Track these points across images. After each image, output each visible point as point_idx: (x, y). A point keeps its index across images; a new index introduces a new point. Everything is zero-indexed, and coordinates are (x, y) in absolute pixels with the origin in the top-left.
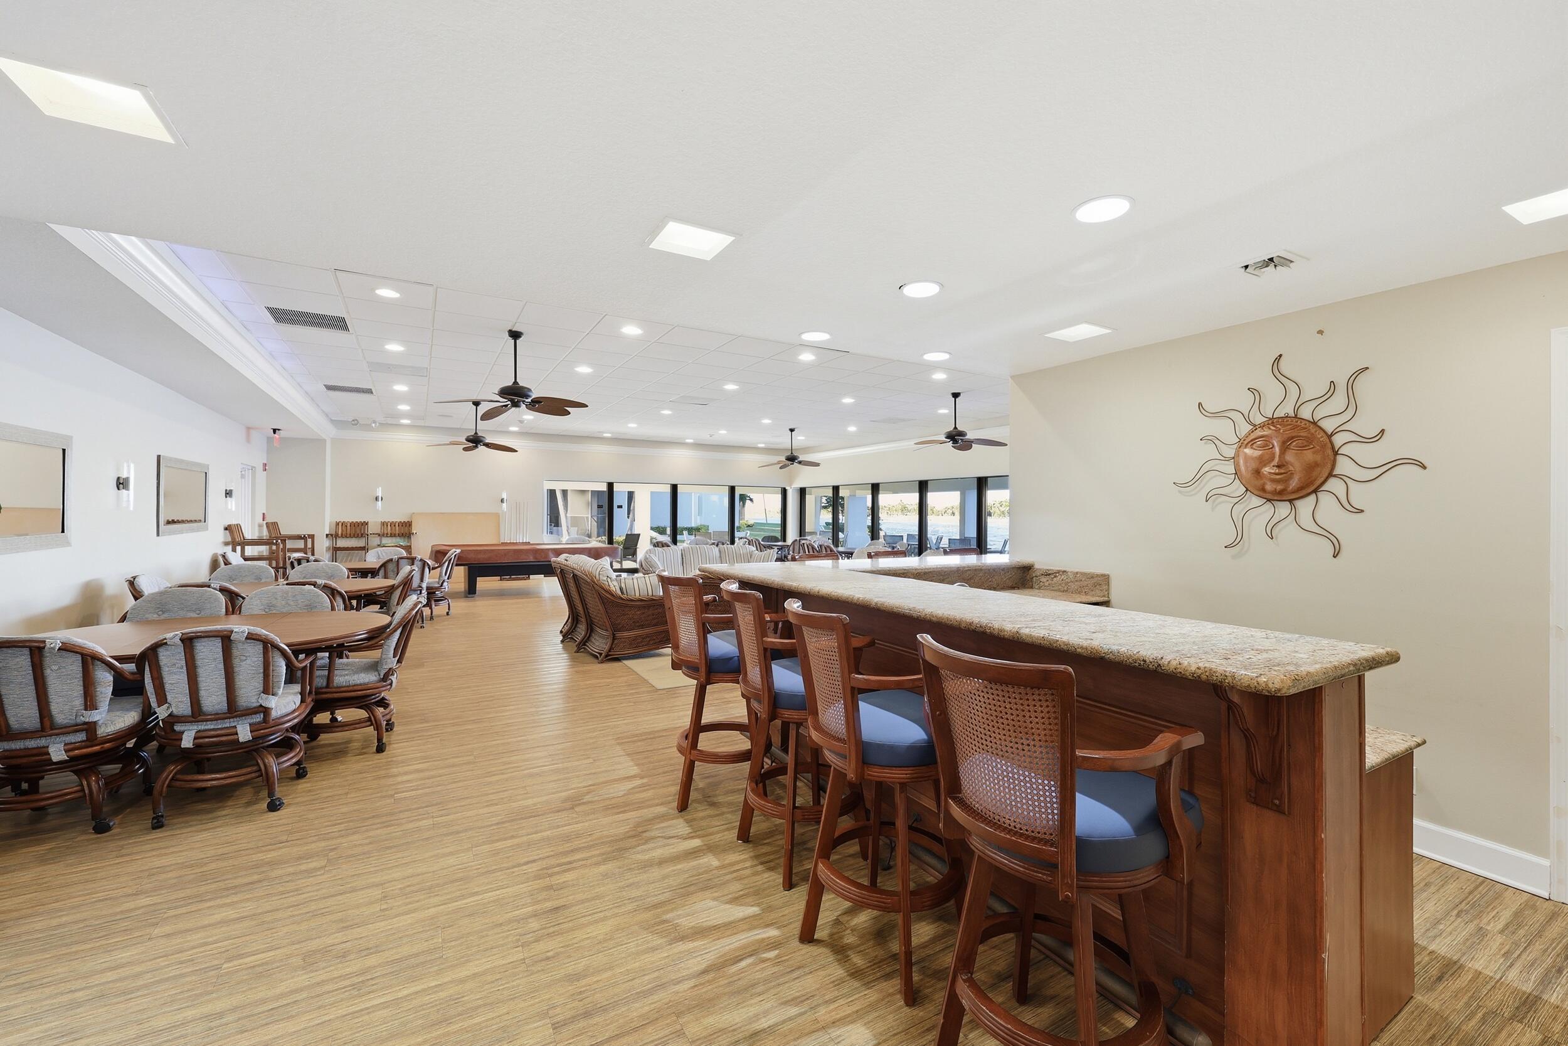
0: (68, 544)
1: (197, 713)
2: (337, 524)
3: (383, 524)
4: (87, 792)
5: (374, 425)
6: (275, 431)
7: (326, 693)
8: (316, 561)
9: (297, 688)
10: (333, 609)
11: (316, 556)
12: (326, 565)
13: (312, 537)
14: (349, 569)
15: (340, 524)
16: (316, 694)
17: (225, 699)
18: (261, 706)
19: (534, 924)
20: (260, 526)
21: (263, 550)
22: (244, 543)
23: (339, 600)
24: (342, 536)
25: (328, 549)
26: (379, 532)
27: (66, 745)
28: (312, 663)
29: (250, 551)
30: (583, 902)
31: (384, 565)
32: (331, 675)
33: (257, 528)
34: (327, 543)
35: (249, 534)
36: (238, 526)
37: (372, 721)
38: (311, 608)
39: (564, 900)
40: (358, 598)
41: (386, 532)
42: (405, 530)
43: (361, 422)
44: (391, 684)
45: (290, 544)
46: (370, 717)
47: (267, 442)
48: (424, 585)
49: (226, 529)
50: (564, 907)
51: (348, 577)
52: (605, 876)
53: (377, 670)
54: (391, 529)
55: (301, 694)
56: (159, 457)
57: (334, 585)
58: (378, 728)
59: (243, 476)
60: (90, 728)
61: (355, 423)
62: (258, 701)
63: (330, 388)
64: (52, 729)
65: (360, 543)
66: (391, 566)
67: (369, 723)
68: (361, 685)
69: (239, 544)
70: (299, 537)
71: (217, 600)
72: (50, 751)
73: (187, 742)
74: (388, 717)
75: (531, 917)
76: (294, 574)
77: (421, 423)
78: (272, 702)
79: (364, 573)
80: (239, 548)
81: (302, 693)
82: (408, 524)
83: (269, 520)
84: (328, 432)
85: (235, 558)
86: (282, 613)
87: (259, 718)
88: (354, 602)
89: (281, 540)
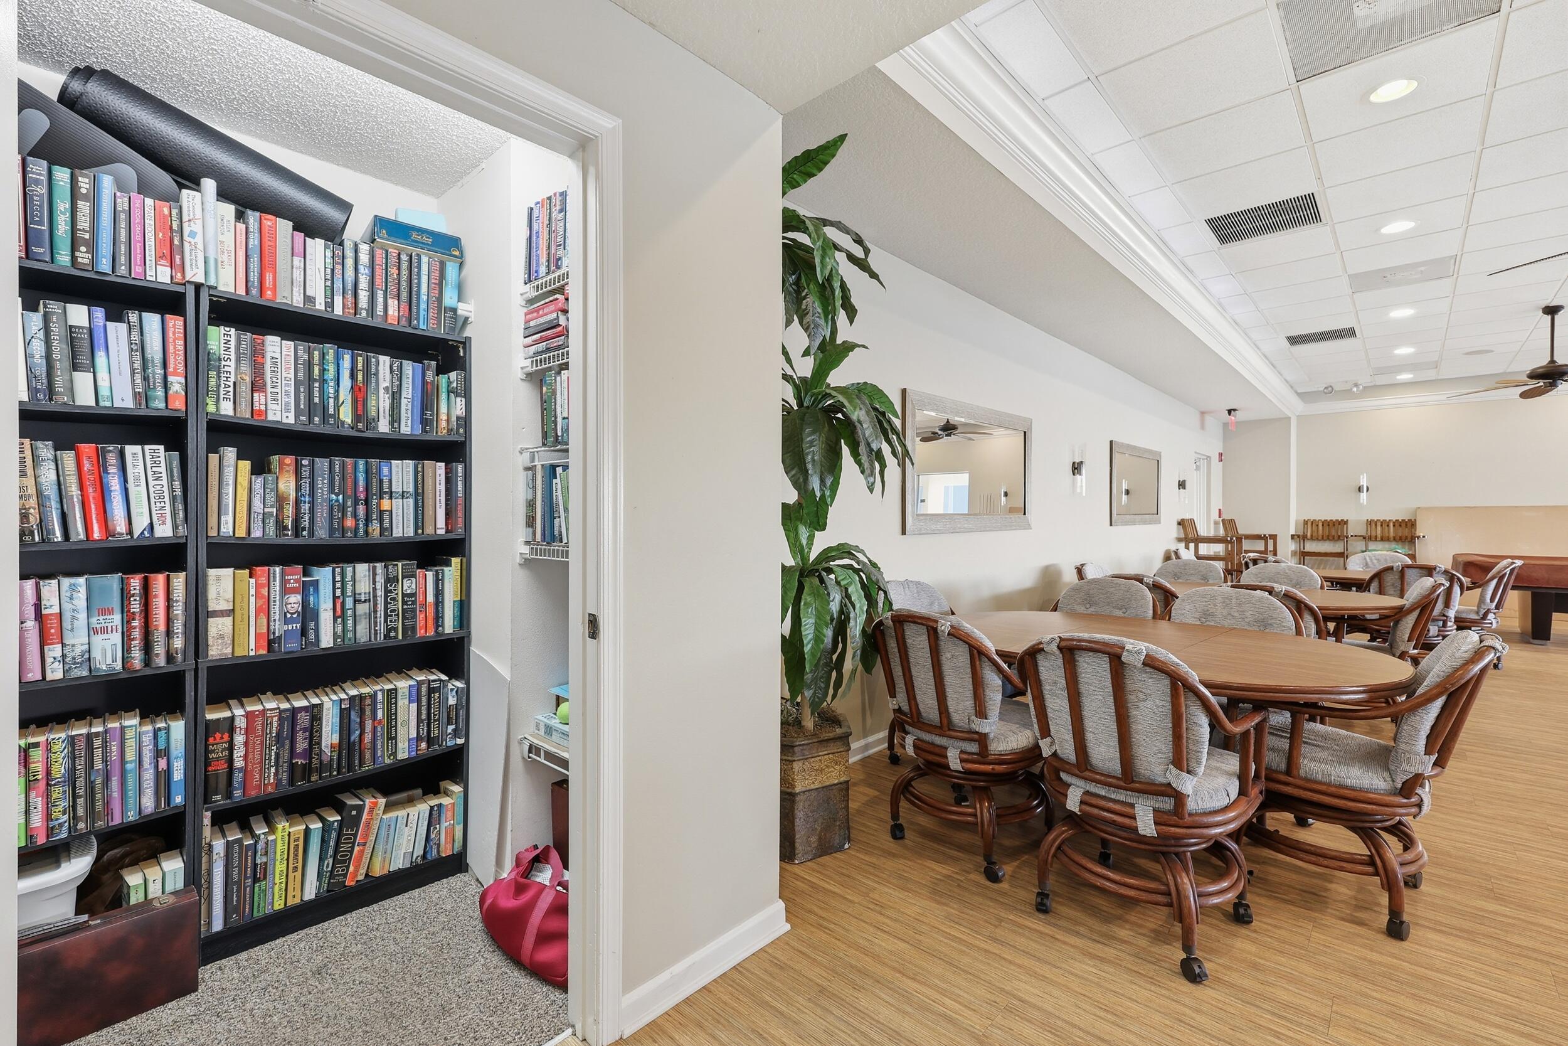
0: (1028, 526)
1: (1083, 765)
2: (1306, 522)
3: (1370, 523)
4: (979, 820)
5: (1355, 389)
6: (1230, 412)
7: (1287, 784)
8: (1275, 562)
9: (1232, 762)
10: (1299, 632)
11: (1279, 557)
12: (1290, 568)
13: (1274, 537)
14: (1324, 578)
15: (1309, 524)
16: (1268, 778)
17: (1118, 755)
18: (1169, 784)
20: (1216, 523)
21: (1219, 549)
22: (1198, 540)
23: (1309, 620)
24: (1312, 538)
25: (1294, 553)
26: (1364, 533)
27: (962, 752)
28: (1259, 728)
29: (1204, 549)
31: (1378, 576)
32: (1295, 752)
33: (1212, 525)
34: (1292, 546)
35: (1203, 530)
36: (1192, 521)
37: (1375, 864)
38: (1264, 625)
40: (1339, 619)
41: (1374, 534)
42: (1406, 532)
43: (1337, 388)
44: (1419, 806)
45: (1246, 545)
46: (1371, 857)
47: (1224, 429)
48: (1451, 614)
49: (1179, 524)
51: (1322, 587)
53: (1388, 769)
54: (1382, 532)
55: (1240, 778)
56: (1111, 442)
57: (1300, 595)
58: (1390, 885)
59: (1198, 468)
60: (982, 739)
61: (1329, 391)
62: (1165, 777)
63: (1294, 340)
64: (949, 730)
65: (1337, 547)
66: (1389, 579)
67: (1370, 869)
68: (1352, 789)
69: (1192, 541)
70: (1258, 537)
71: (1144, 597)
72: (949, 754)
73: (1073, 803)
74: (1411, 869)
76: (1247, 577)
77: (1431, 375)
78: (1187, 785)
79: (1345, 585)
80: (1192, 545)
81: (1242, 777)
82: (1411, 524)
83: (1225, 516)
84: (1293, 406)
85: (1188, 555)
86: (1223, 627)
87: (1168, 804)
88: (1331, 626)
89: (1237, 538)
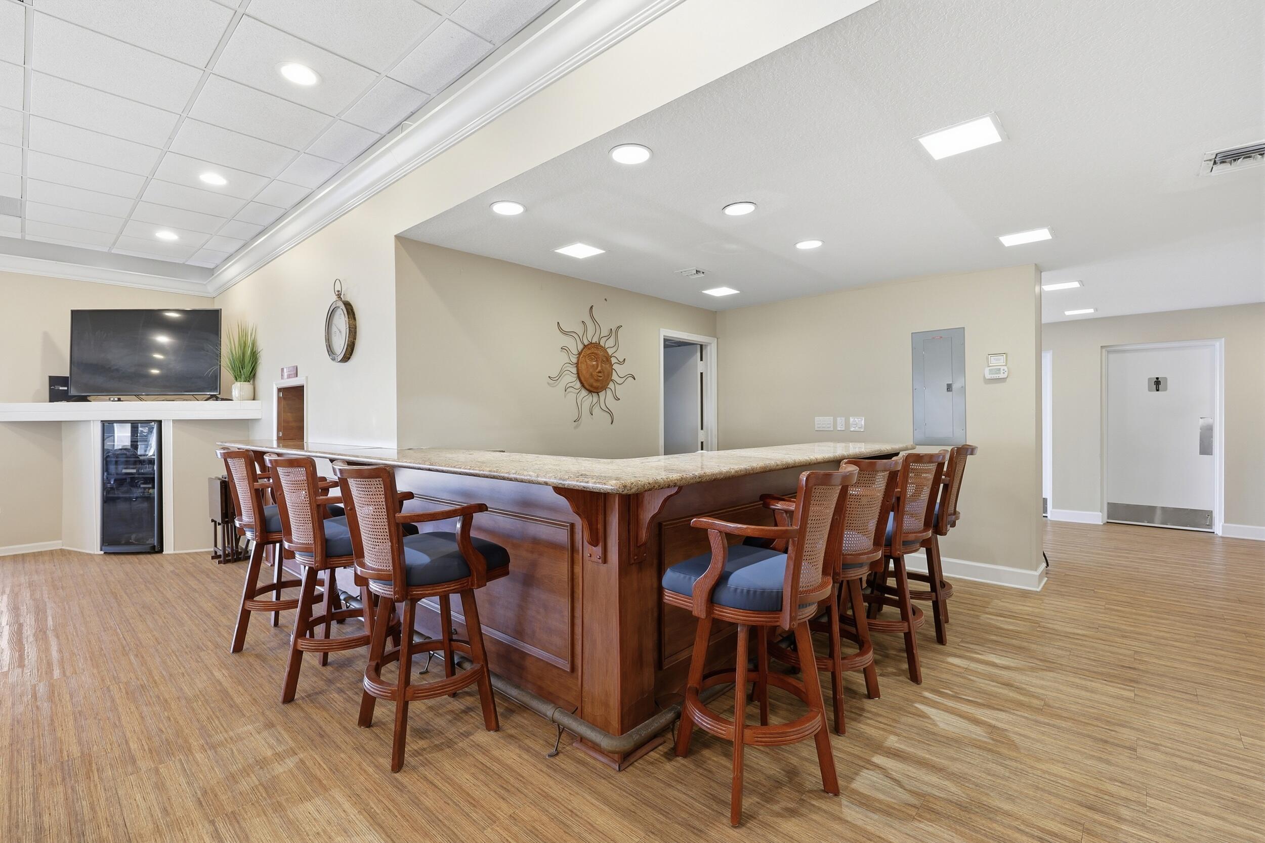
19: (1125, 812)
30: (1057, 796)
39: (1076, 809)
50: (1081, 804)
52: (1011, 798)
75: (1125, 820)
